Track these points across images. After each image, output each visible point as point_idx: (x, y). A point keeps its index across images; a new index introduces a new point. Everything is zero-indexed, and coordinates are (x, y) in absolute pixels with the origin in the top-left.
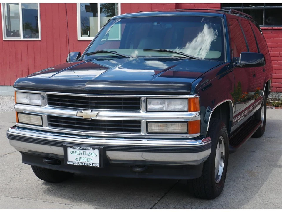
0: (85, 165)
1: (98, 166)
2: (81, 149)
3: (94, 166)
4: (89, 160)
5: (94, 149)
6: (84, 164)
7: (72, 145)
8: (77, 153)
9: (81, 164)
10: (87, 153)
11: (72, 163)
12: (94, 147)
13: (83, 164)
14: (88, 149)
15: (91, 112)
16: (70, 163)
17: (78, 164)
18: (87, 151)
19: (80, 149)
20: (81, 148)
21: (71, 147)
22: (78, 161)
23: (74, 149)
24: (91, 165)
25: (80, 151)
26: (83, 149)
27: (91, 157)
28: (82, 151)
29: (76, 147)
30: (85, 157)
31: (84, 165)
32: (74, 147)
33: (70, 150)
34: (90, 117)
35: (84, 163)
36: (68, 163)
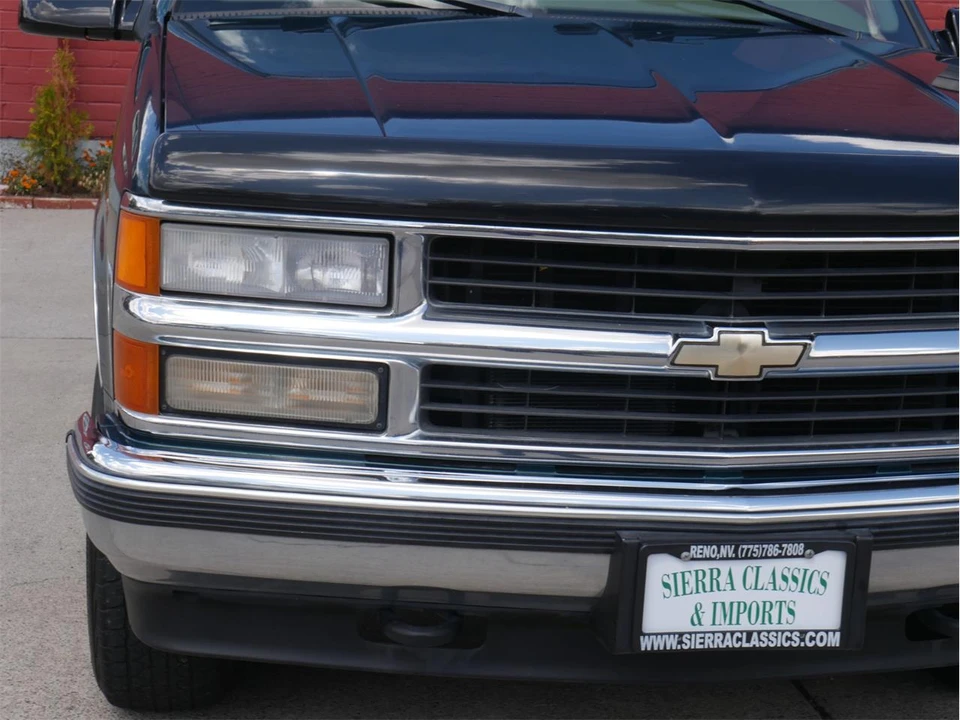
0: (754, 642)
1: (834, 640)
2: (736, 558)
3: (811, 645)
4: (775, 613)
6: (748, 641)
8: (707, 581)
9: (730, 643)
10: (765, 578)
11: (672, 643)
13: (739, 639)
14: (780, 556)
15: (768, 340)
16: (658, 644)
17: (709, 644)
19: (727, 558)
20: (736, 551)
21: (676, 550)
23: (693, 559)
24: (788, 639)
26: (746, 558)
27: (788, 594)
29: (708, 551)
31: (745, 645)
32: (695, 550)
34: (762, 367)
35: (749, 634)
36: (645, 644)
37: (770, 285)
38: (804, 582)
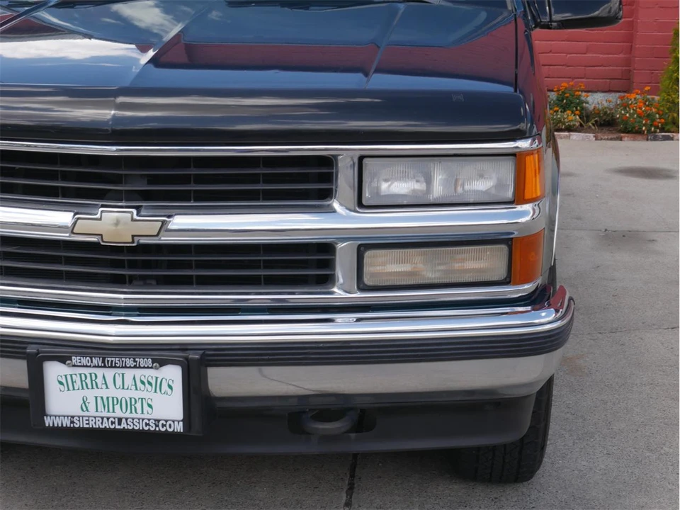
0: (124, 425)
1: (179, 428)
2: (105, 367)
3: (163, 429)
4: (138, 405)
5: (162, 363)
6: (120, 424)
7: (65, 351)
8: (88, 381)
9: (106, 425)
10: (129, 381)
11: (67, 423)
12: (159, 354)
13: (113, 423)
14: (135, 367)
15: (135, 217)
16: (57, 422)
17: (92, 424)
18: (129, 374)
19: (98, 367)
20: (103, 362)
21: (63, 359)
22: (92, 412)
23: (74, 366)
24: (147, 424)
25: (100, 372)
26: (111, 367)
27: (145, 393)
28: (109, 373)
29: (84, 361)
30: (120, 394)
31: (118, 427)
32: (75, 360)
33: (54, 372)
34: (133, 236)
35: (120, 420)
36: (48, 422)
37: (153, 180)
38: (157, 386)
